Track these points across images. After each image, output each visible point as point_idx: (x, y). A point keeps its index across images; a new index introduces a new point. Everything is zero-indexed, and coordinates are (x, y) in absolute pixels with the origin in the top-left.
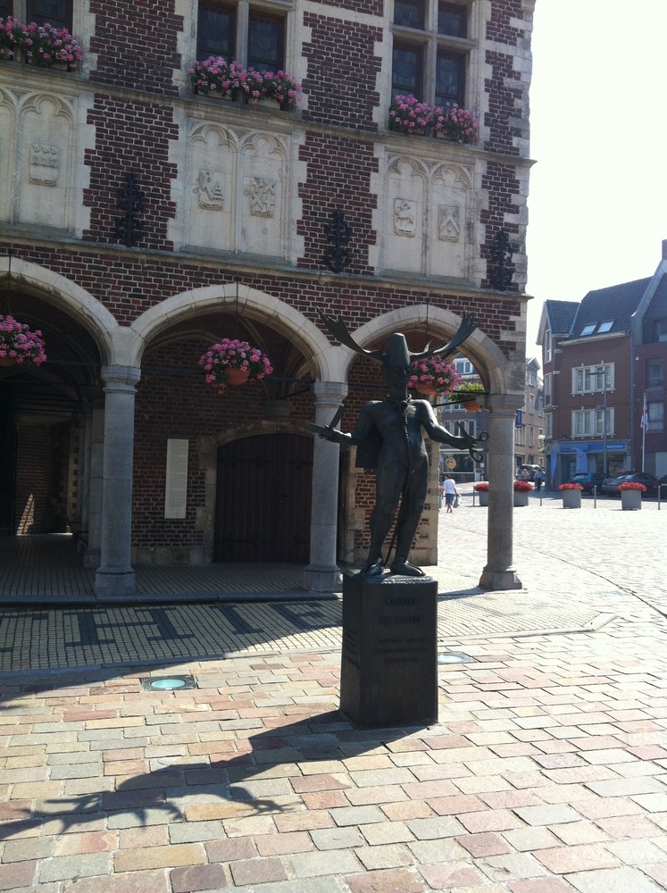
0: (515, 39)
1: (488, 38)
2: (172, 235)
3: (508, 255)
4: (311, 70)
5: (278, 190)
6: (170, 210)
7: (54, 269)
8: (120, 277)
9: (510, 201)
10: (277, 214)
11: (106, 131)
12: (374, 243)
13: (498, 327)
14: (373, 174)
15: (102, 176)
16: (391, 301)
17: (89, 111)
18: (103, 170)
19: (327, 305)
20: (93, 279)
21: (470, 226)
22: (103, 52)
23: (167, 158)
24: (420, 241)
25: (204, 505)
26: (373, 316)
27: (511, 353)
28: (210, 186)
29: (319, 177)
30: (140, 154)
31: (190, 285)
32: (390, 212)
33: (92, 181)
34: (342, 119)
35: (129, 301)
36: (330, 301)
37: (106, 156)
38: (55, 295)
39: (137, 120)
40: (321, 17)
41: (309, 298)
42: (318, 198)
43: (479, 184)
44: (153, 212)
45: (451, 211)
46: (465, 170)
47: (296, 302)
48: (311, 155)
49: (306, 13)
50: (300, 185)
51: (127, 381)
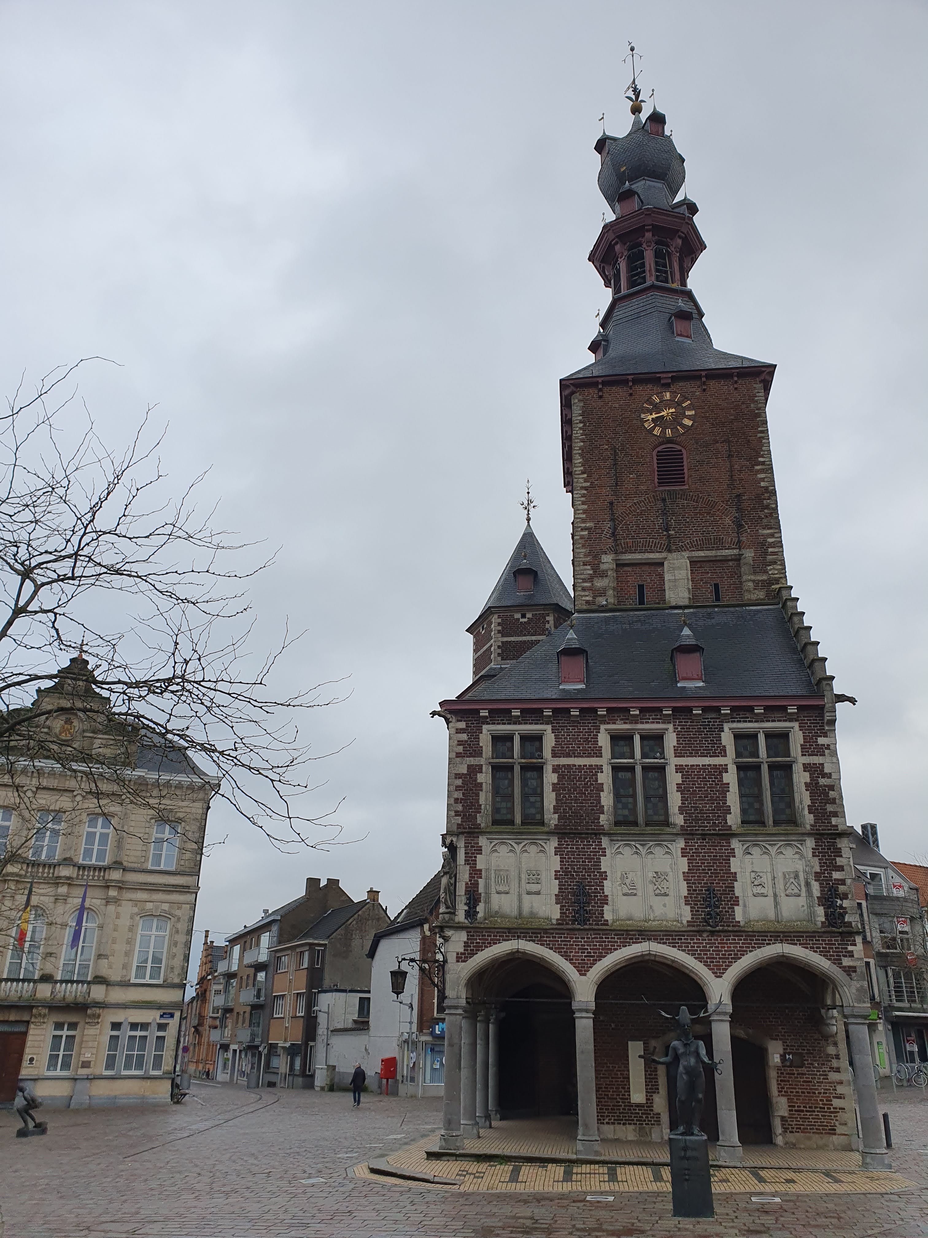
0: (824, 752)
1: (803, 755)
2: (608, 916)
3: (839, 902)
4: (683, 799)
5: (670, 878)
6: (605, 900)
7: (541, 945)
8: (579, 945)
9: (836, 863)
10: (671, 893)
11: (565, 858)
12: (738, 905)
13: (840, 956)
14: (732, 859)
15: (564, 885)
16: (755, 944)
17: (555, 848)
18: (565, 882)
19: (710, 951)
20: (564, 948)
21: (808, 884)
22: (561, 813)
23: (601, 869)
24: (772, 899)
25: (658, 1093)
26: (743, 955)
27: (853, 974)
28: (628, 882)
29: (696, 866)
30: (585, 869)
31: (620, 946)
32: (749, 882)
33: (559, 889)
34: (707, 827)
35: (584, 960)
36: (712, 947)
37: (566, 873)
38: (543, 959)
39: (582, 848)
40: (686, 766)
41: (697, 947)
42: (697, 880)
43: (810, 855)
44: (595, 903)
45: (792, 876)
46: (799, 846)
47: (688, 950)
48: (689, 853)
49: (676, 766)
50: (684, 873)
51: (587, 1011)
